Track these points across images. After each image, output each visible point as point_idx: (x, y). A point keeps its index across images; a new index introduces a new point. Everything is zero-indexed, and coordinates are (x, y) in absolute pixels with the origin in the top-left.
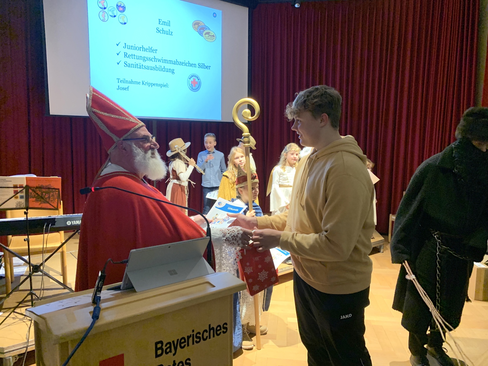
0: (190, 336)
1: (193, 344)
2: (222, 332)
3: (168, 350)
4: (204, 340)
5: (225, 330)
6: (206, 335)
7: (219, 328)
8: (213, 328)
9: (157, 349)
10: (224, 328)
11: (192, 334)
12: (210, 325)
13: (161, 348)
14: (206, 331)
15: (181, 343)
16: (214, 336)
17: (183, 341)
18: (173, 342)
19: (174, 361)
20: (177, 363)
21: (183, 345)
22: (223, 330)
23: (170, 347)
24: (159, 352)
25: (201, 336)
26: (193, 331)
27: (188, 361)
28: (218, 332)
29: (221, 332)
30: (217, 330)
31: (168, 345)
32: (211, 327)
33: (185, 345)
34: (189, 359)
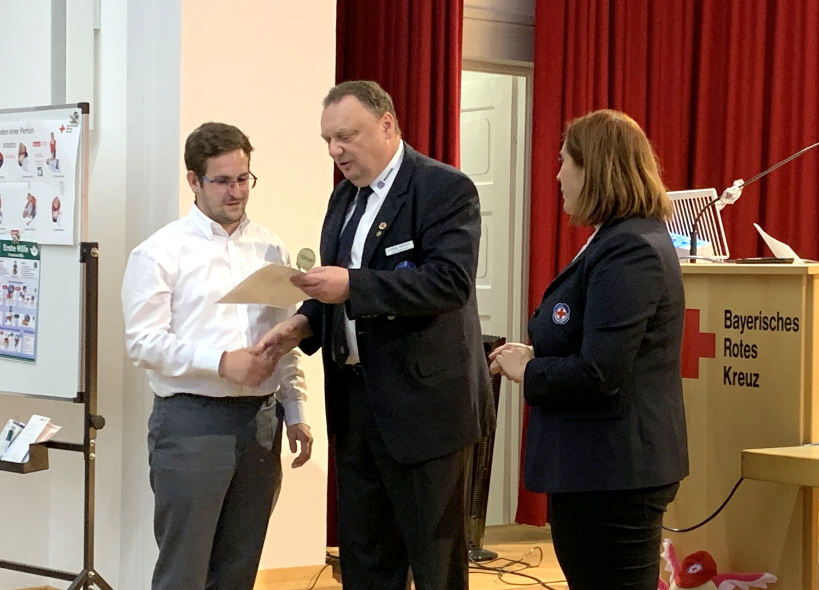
0: (758, 317)
1: (760, 329)
2: (792, 330)
3: (736, 325)
4: (773, 329)
5: (796, 328)
6: (774, 324)
7: (788, 321)
8: (782, 319)
9: (726, 319)
10: (795, 324)
11: (760, 316)
12: (778, 313)
13: (730, 319)
14: (773, 318)
15: (748, 322)
16: (782, 329)
17: (750, 320)
18: (741, 316)
19: (741, 341)
20: (744, 345)
21: (750, 325)
22: (793, 326)
23: (737, 322)
24: (728, 323)
25: (768, 322)
26: (760, 313)
27: (754, 348)
28: (788, 327)
29: (790, 329)
30: (786, 324)
31: (736, 319)
32: (780, 316)
33: (752, 327)
34: (756, 348)
